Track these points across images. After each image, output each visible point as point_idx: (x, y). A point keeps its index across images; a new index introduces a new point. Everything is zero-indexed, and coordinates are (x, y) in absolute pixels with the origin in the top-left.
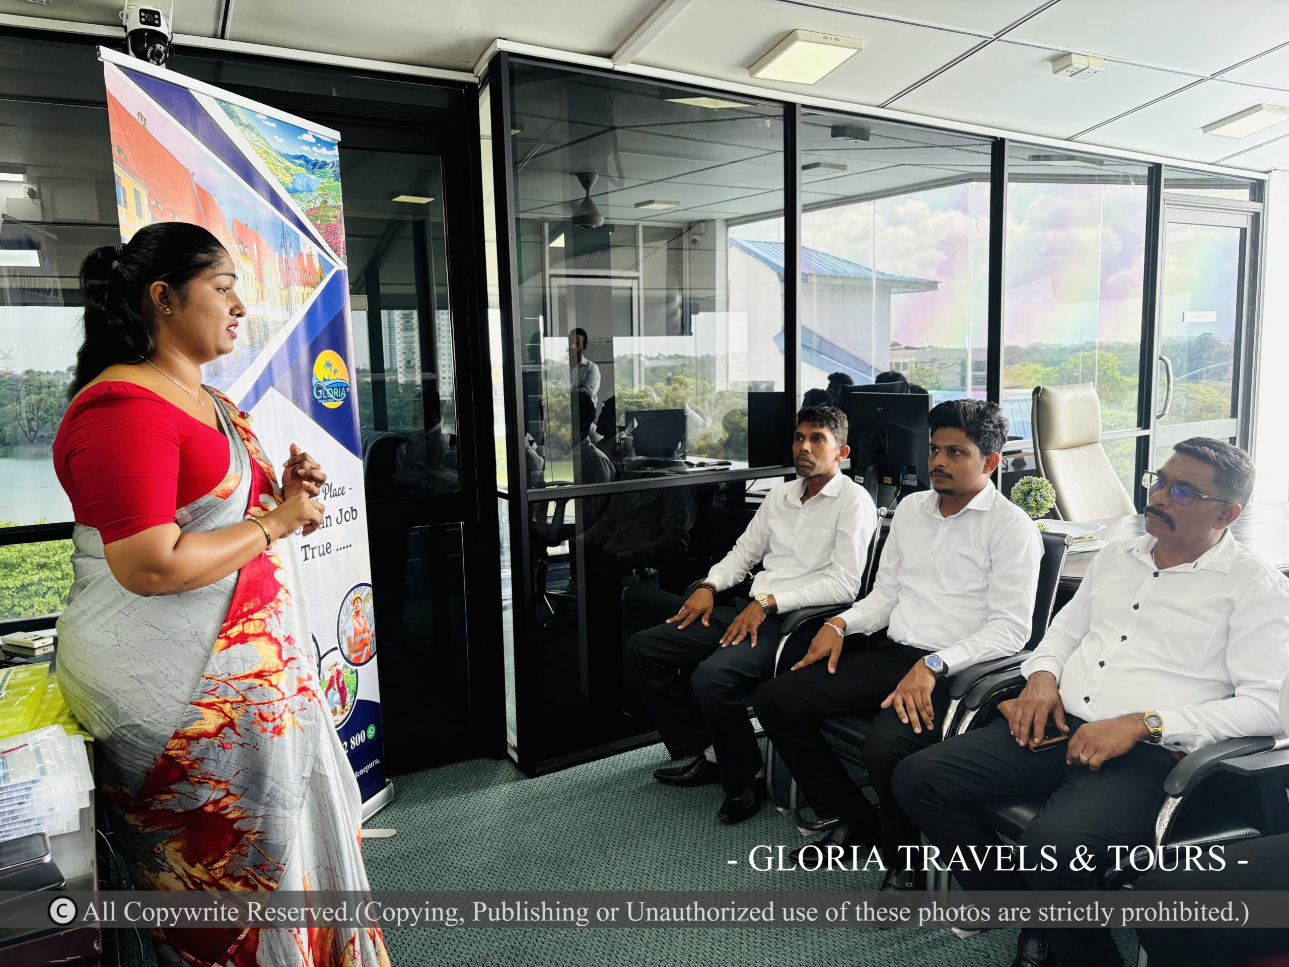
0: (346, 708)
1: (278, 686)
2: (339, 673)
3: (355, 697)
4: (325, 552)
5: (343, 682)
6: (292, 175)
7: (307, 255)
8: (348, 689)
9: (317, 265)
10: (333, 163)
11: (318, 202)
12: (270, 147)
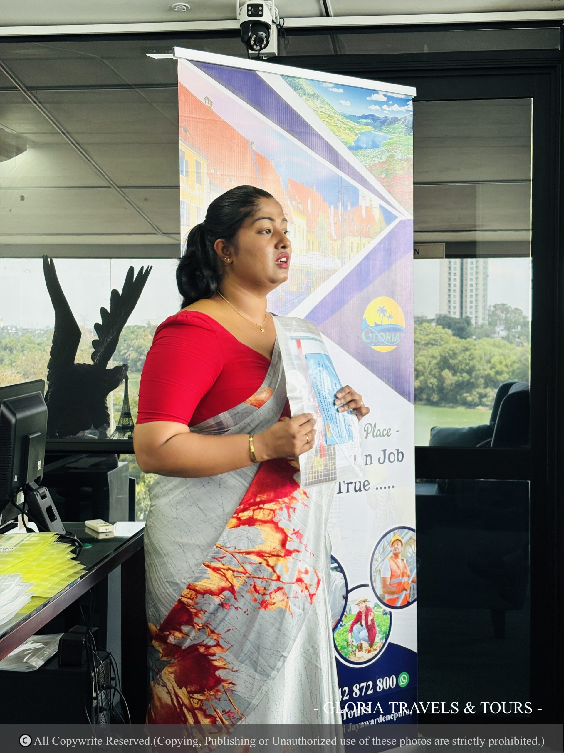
0: (375, 647)
1: (275, 568)
2: (368, 610)
3: (387, 639)
4: (362, 488)
5: (372, 620)
6: (357, 135)
7: (367, 208)
8: (378, 629)
9: (377, 216)
10: (406, 118)
11: (384, 157)
12: (336, 112)
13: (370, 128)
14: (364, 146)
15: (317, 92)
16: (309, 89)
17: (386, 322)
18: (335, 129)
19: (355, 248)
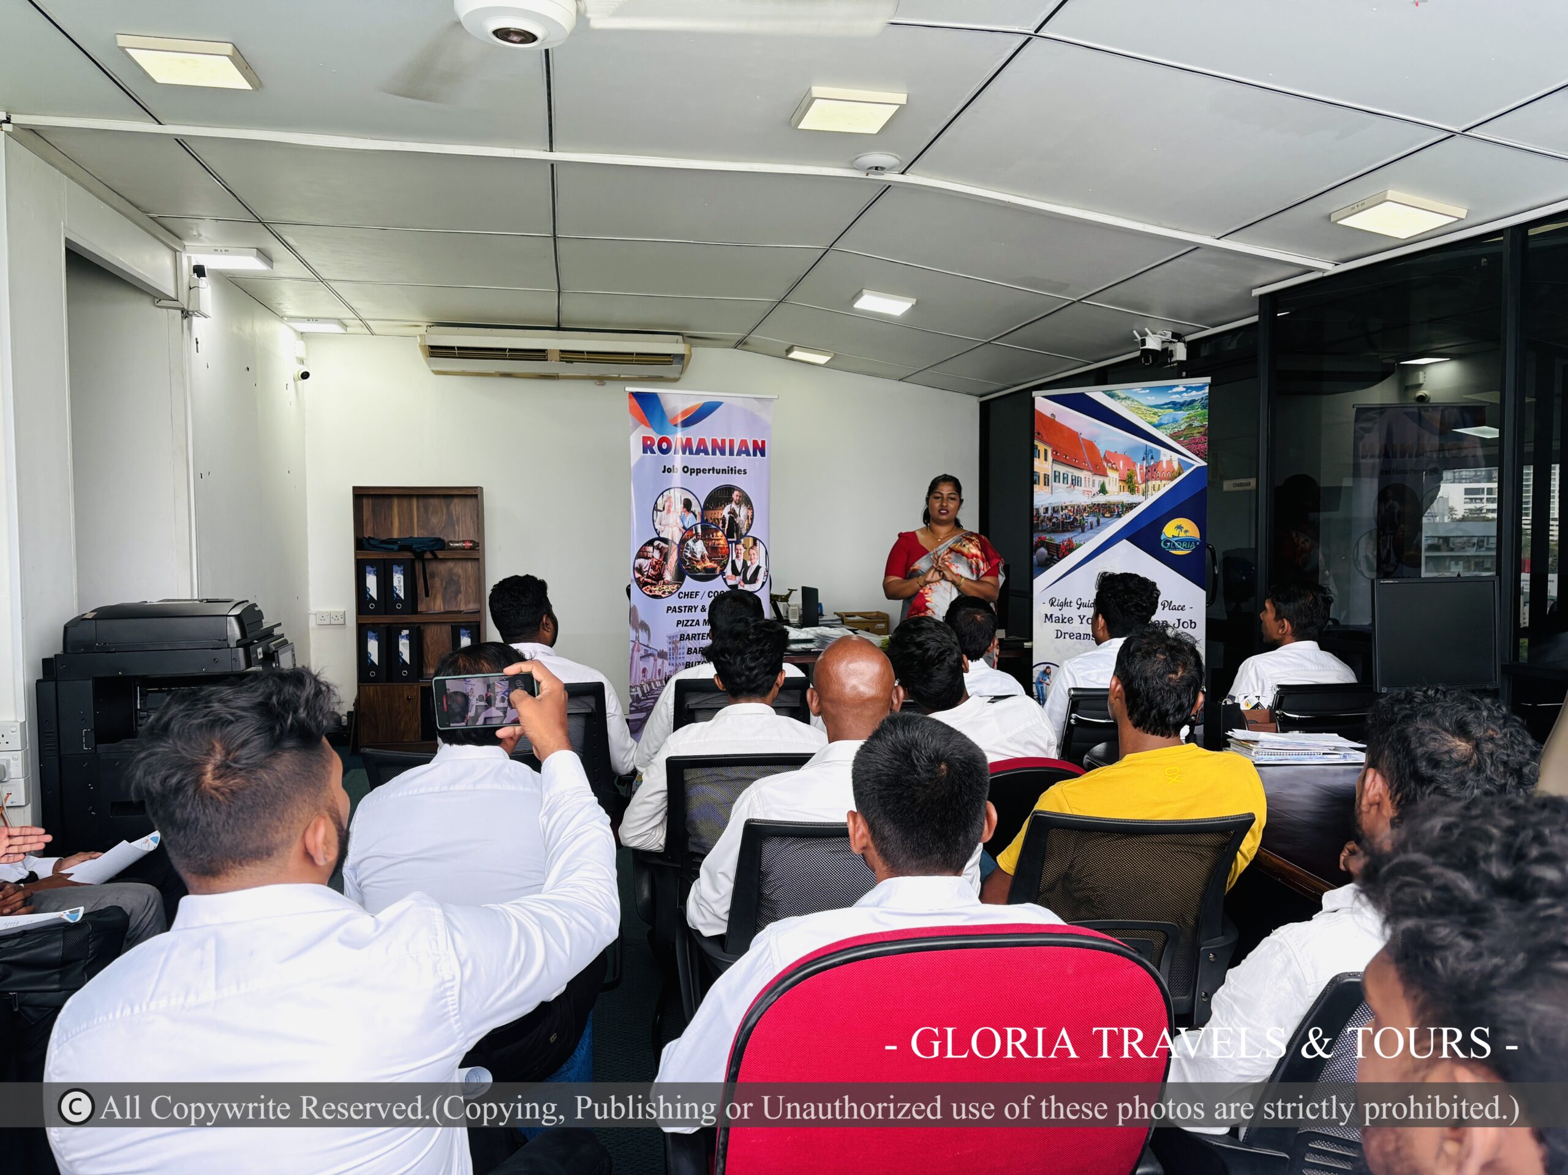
6: (1159, 416)
7: (1167, 461)
9: (1176, 466)
10: (1202, 398)
11: (1183, 427)
12: (1143, 405)
13: (1171, 410)
14: (1166, 422)
15: (1129, 395)
16: (1123, 395)
17: (1182, 535)
18: (1142, 416)
19: (1156, 488)
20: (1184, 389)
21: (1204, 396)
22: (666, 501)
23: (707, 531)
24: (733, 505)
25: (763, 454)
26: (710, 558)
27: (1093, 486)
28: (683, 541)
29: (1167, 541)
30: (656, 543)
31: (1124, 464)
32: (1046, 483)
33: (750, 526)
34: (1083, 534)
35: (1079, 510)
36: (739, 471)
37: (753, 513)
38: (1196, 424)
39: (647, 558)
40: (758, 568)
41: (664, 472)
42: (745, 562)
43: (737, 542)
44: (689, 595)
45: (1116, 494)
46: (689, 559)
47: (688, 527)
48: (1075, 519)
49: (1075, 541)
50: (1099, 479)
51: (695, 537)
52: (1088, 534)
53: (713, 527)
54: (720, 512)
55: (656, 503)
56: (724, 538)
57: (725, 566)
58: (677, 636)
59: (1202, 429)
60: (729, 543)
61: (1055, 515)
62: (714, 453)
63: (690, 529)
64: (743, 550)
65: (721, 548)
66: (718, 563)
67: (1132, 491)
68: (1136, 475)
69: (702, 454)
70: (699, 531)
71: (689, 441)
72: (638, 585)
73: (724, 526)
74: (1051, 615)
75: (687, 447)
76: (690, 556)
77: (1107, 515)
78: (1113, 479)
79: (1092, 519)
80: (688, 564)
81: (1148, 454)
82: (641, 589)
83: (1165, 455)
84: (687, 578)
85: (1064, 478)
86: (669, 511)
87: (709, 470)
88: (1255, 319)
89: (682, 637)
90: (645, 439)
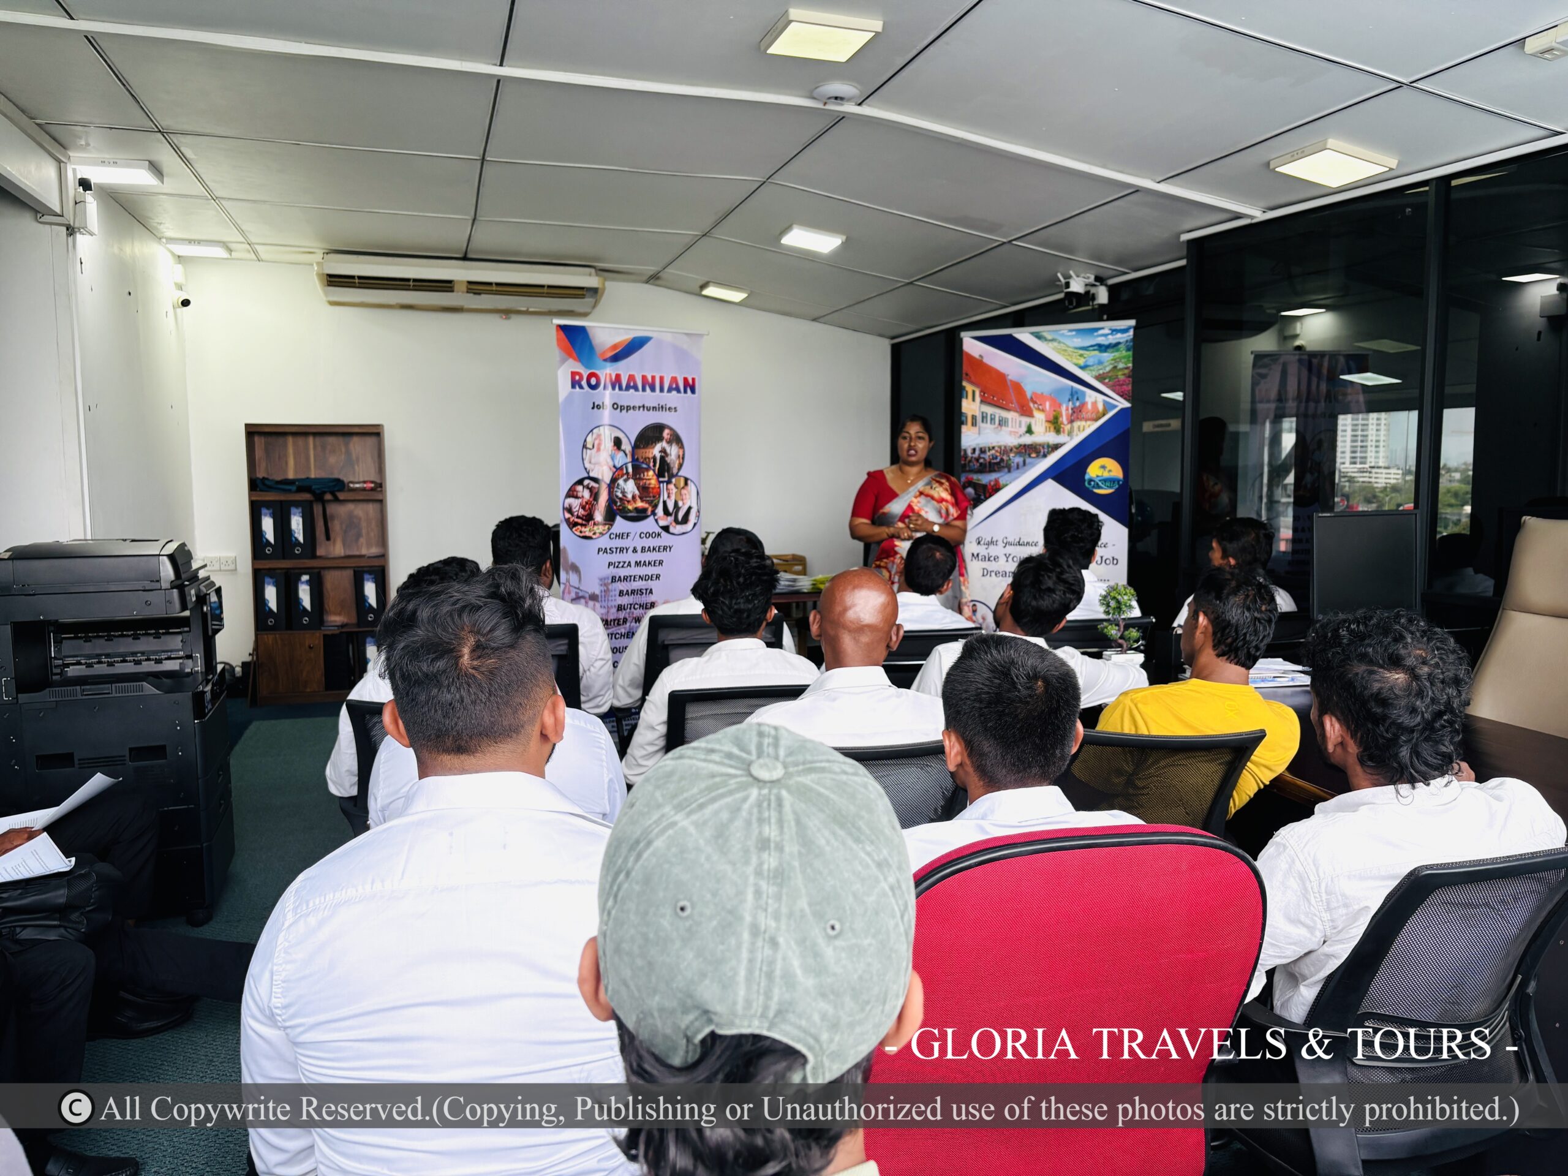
6: (1085, 358)
7: (1092, 403)
9: (1101, 407)
10: (1127, 341)
11: (1108, 369)
12: (1068, 347)
13: (1096, 353)
14: (1092, 364)
15: (1055, 337)
16: (1049, 337)
17: (1106, 475)
18: (1069, 357)
19: (1081, 429)
20: (1110, 332)
21: (1129, 338)
22: (595, 439)
23: (638, 471)
24: (664, 444)
25: (693, 391)
26: (641, 498)
27: (1020, 426)
28: (614, 480)
29: (1091, 480)
30: (586, 482)
31: (1050, 406)
32: (974, 424)
33: (681, 466)
34: (1009, 475)
35: (1006, 450)
36: (670, 409)
37: (684, 452)
38: (1121, 366)
39: (577, 497)
40: (690, 508)
41: (593, 408)
42: (676, 503)
43: (669, 482)
44: (620, 536)
45: (1042, 435)
46: (621, 499)
47: (618, 466)
48: (1002, 460)
49: (1002, 481)
50: (1025, 420)
51: (625, 477)
52: (1014, 474)
53: (644, 466)
54: (651, 450)
55: (585, 441)
56: (655, 477)
57: (656, 506)
58: (608, 578)
59: (1126, 371)
60: (660, 482)
61: (982, 456)
62: (644, 390)
63: (621, 468)
64: (675, 490)
65: (653, 488)
66: (650, 503)
67: (1058, 431)
68: (1062, 416)
69: (632, 391)
70: (630, 470)
71: (618, 376)
72: (569, 526)
73: (654, 466)
74: (978, 555)
75: (616, 382)
76: (620, 495)
77: (1033, 455)
78: (1039, 420)
79: (1018, 460)
80: (619, 504)
81: (1074, 395)
82: (571, 529)
83: (1091, 396)
84: (619, 519)
85: (991, 419)
86: (599, 450)
87: (639, 407)
88: (1183, 262)
89: (614, 580)
90: (573, 374)
